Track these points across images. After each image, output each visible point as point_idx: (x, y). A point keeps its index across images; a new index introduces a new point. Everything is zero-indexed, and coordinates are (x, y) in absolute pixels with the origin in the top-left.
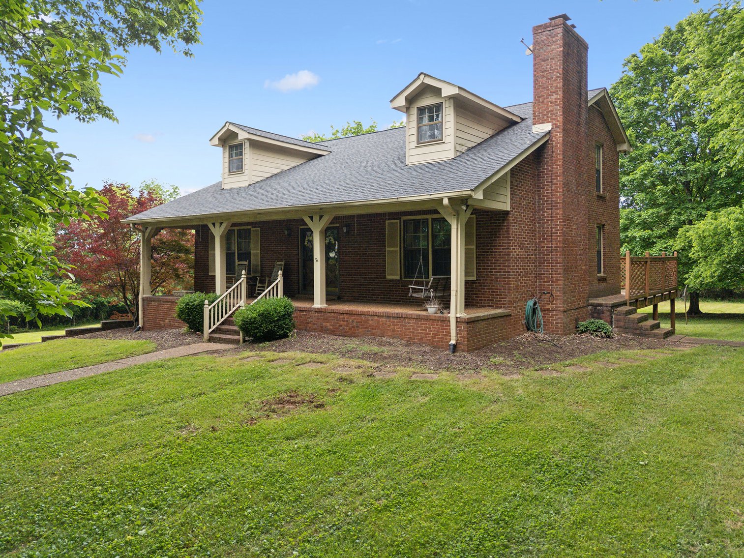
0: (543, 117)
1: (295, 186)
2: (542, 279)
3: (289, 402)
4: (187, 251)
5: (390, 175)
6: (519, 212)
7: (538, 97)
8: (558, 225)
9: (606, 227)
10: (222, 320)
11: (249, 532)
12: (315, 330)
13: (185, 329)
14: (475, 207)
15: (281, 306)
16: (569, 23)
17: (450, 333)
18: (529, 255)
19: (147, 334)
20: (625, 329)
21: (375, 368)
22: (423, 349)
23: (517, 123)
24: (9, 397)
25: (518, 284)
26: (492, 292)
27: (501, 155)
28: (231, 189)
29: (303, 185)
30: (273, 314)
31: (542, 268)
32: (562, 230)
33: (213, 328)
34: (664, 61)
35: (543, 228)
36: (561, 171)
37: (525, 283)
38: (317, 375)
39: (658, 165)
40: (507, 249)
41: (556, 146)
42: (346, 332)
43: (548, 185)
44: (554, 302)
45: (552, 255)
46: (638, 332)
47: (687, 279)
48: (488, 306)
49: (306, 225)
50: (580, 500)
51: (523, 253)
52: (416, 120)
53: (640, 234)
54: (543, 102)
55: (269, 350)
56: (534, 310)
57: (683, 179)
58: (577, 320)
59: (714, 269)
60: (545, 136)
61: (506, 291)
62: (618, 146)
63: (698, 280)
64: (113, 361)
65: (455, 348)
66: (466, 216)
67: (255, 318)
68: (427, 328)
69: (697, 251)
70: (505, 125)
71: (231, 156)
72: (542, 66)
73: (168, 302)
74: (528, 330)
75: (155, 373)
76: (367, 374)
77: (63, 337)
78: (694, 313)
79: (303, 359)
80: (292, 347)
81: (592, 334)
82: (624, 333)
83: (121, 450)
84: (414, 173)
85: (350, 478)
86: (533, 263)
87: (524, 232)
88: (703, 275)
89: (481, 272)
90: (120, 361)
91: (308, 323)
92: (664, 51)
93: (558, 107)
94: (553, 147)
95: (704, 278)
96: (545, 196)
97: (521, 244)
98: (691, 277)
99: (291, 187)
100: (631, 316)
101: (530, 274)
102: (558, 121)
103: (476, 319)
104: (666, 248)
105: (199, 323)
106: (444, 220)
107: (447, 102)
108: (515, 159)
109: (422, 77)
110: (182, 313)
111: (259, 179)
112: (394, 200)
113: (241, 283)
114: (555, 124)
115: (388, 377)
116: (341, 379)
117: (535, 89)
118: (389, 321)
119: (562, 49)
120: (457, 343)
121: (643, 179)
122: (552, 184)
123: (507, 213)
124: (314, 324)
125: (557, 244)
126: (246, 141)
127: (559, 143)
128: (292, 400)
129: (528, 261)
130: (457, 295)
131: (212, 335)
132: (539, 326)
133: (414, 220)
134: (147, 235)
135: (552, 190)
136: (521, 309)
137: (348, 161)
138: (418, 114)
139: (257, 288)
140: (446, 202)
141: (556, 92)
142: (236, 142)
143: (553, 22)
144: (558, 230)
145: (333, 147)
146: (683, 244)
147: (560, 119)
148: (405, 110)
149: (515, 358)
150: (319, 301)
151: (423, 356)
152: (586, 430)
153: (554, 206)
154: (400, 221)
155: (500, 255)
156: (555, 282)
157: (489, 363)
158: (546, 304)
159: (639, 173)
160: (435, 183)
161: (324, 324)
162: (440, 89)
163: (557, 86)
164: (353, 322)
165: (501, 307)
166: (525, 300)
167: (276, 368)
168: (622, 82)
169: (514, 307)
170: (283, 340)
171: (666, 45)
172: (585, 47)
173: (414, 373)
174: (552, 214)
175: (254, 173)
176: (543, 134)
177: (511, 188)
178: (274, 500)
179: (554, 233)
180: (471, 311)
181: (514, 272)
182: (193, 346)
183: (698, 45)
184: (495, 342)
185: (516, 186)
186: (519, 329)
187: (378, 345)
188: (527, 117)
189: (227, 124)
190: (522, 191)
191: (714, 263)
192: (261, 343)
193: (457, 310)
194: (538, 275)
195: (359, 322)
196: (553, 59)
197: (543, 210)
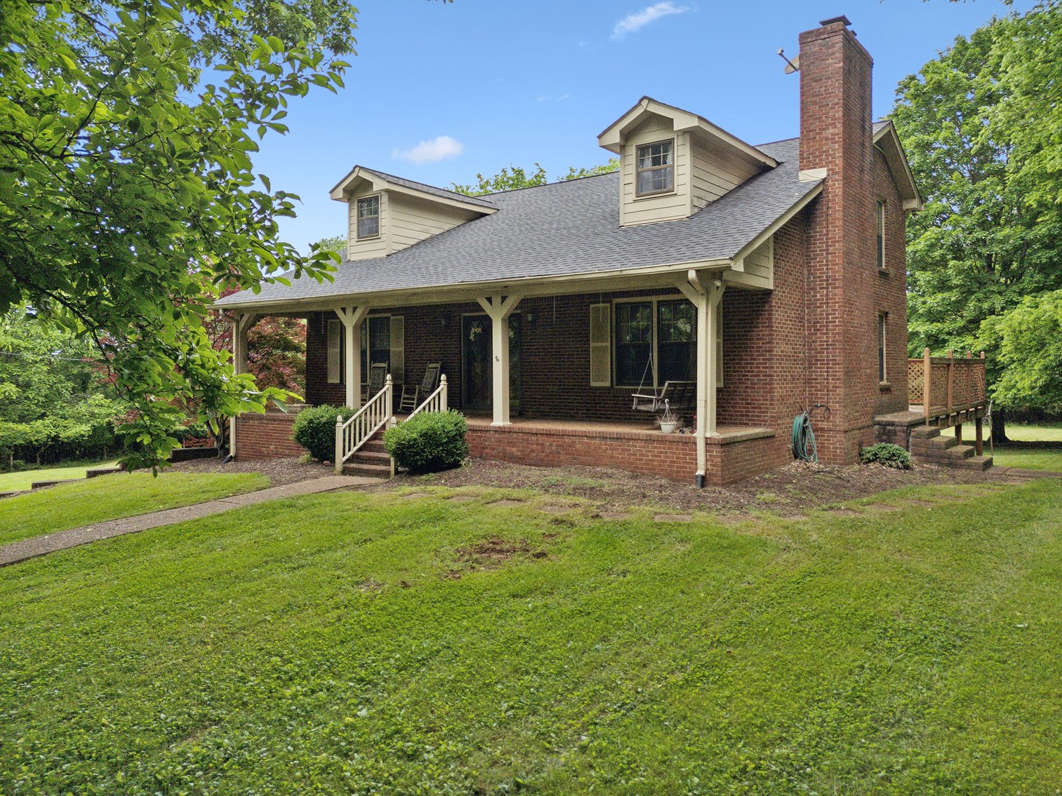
0: (815, 160)
1: (459, 256)
2: (813, 387)
3: (493, 550)
4: (296, 349)
5: (598, 240)
6: (784, 292)
7: (807, 132)
8: (835, 310)
9: (891, 316)
10: (360, 444)
11: (510, 713)
12: (495, 457)
13: (305, 456)
14: (730, 284)
15: (450, 423)
16: (849, 28)
17: (696, 459)
18: (795, 353)
19: (247, 465)
20: (927, 457)
21: (598, 507)
22: (658, 482)
23: (772, 168)
24: (89, 547)
25: (783, 392)
26: (746, 404)
27: (760, 211)
28: (361, 261)
29: (470, 255)
30: (440, 434)
31: (813, 372)
32: (842, 317)
33: (349, 454)
34: (957, 86)
35: (814, 315)
36: (841, 235)
37: (792, 391)
38: (520, 516)
39: (951, 232)
40: (769, 343)
41: (834, 200)
42: (542, 460)
43: (822, 254)
44: (831, 419)
45: (827, 353)
46: (946, 461)
47: (994, 391)
48: (740, 424)
49: (483, 310)
50: (953, 672)
51: (788, 349)
52: (634, 163)
53: (925, 328)
54: (815, 138)
55: (437, 485)
56: (804, 430)
57: (983, 251)
58: (860, 445)
59: (1036, 377)
60: (818, 186)
61: (768, 402)
62: (904, 202)
63: (1011, 393)
64: (215, 500)
65: (704, 481)
66: (717, 296)
67: (415, 440)
68: (661, 452)
69: (1010, 352)
70: (754, 172)
71: (360, 214)
72: (813, 89)
73: (274, 420)
74: (796, 457)
75: (285, 514)
76: (592, 515)
77: (117, 471)
78: (1000, 441)
79: (492, 495)
80: (468, 480)
81: (883, 464)
82: (927, 462)
83: (284, 611)
84: (637, 238)
85: (624, 645)
86: (802, 364)
87: (791, 321)
88: (1019, 386)
89: (730, 375)
90: (226, 499)
91: (485, 448)
92: (955, 72)
93: (837, 145)
94: (829, 201)
95: (1019, 390)
96: (818, 270)
97: (787, 336)
98: (1000, 389)
99: (452, 258)
100: (936, 439)
101: (798, 379)
102: (836, 165)
103: (732, 440)
104: (963, 348)
105: (327, 447)
106: (688, 302)
107: (680, 138)
108: (782, 216)
109: (645, 102)
110: (302, 432)
111: (401, 247)
112: (615, 274)
113: (385, 393)
114: (832, 170)
115: (621, 519)
116: (557, 522)
117: (803, 120)
118: (605, 444)
119: (841, 64)
120: (706, 473)
121: (928, 251)
122: (827, 254)
123: (768, 293)
124: (494, 449)
125: (835, 337)
126: (383, 193)
127: (837, 196)
128: (498, 547)
129: (795, 360)
130: (706, 407)
131: (347, 465)
132: (810, 452)
133: (632, 303)
134: (242, 325)
135: (827, 261)
136: (786, 428)
137: (529, 222)
138: (637, 156)
139: (402, 401)
140: (692, 275)
141: (834, 126)
142: (368, 195)
143: (829, 27)
144: (836, 318)
145: (499, 203)
146: (988, 343)
147: (840, 162)
148: (619, 150)
149: (790, 494)
150: (500, 417)
151: (660, 492)
152: (927, 585)
153: (831, 284)
154: (611, 305)
155: (759, 351)
156: (831, 391)
157: (757, 502)
158: (820, 421)
159: (923, 242)
160: (672, 250)
161: (508, 449)
162: (671, 120)
163: (834, 116)
164: (551, 445)
165: (761, 425)
166: (792, 415)
167: (459, 507)
168: (897, 115)
169: (778, 425)
170: (454, 471)
171: (959, 64)
172: (871, 65)
173: (656, 514)
174: (827, 295)
175: (395, 239)
176: (816, 183)
177: (775, 258)
178: (527, 673)
179: (830, 322)
180: (723, 429)
181: (778, 376)
182: (322, 479)
183: (1012, 63)
184: (756, 473)
185: (781, 256)
186: (784, 456)
187: (592, 477)
188: (784, 161)
189: (357, 169)
190: (788, 262)
191: (1035, 368)
192: (422, 474)
193: (706, 425)
194: (808, 381)
195: (560, 446)
196: (829, 78)
197: (814, 289)
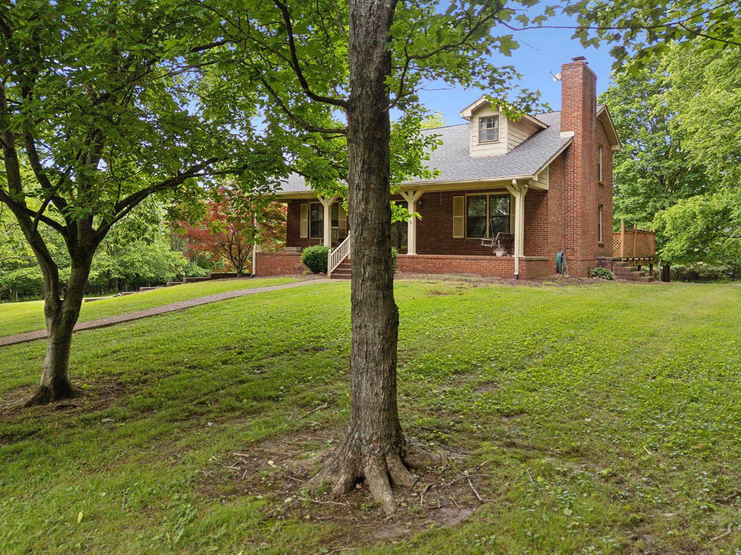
0: (568, 127)
2: (566, 239)
5: (460, 164)
6: (553, 192)
8: (578, 201)
9: (604, 207)
10: (338, 264)
13: (306, 271)
16: (585, 62)
17: (514, 267)
18: (558, 221)
19: (263, 278)
20: (622, 276)
22: (496, 278)
23: (545, 129)
25: (552, 240)
31: (566, 231)
32: (581, 205)
33: (333, 269)
35: (567, 203)
36: (581, 164)
37: (556, 240)
38: (440, 286)
40: (546, 216)
41: (577, 147)
43: (571, 174)
44: (575, 254)
45: (573, 222)
46: (631, 277)
47: (662, 253)
49: (403, 199)
51: (555, 219)
52: (478, 126)
54: (568, 116)
56: (562, 259)
57: (658, 174)
58: (589, 268)
59: (683, 244)
60: (570, 140)
61: (545, 245)
62: (612, 147)
63: (670, 254)
65: (518, 277)
66: (525, 192)
68: (497, 265)
69: (670, 230)
70: (536, 130)
72: (568, 92)
74: (558, 272)
81: (600, 277)
86: (561, 227)
87: (556, 206)
88: (675, 249)
91: (403, 266)
93: (579, 120)
95: (675, 252)
96: (569, 181)
97: (554, 213)
98: (665, 251)
101: (559, 234)
102: (579, 130)
103: (531, 260)
105: (321, 266)
106: (511, 195)
107: (502, 115)
114: (577, 132)
116: (459, 288)
119: (582, 81)
120: (519, 274)
121: (626, 173)
122: (574, 173)
123: (546, 192)
124: (408, 266)
125: (577, 214)
127: (579, 145)
128: (440, 293)
129: (558, 225)
130: (519, 243)
131: (333, 274)
132: (565, 270)
133: (476, 196)
135: (574, 177)
136: (554, 257)
138: (479, 122)
140: (514, 182)
141: (577, 110)
144: (578, 205)
146: (658, 226)
148: (470, 119)
149: (558, 283)
150: (411, 251)
153: (575, 188)
154: (465, 197)
155: (541, 220)
156: (575, 241)
157: (544, 284)
158: (569, 255)
159: (623, 168)
160: (502, 170)
163: (578, 106)
164: (439, 263)
165: (542, 254)
166: (556, 252)
169: (550, 255)
172: (596, 79)
174: (573, 194)
177: (549, 176)
179: (575, 207)
180: (527, 254)
181: (550, 232)
184: (540, 276)
185: (552, 174)
186: (552, 271)
188: (550, 125)
190: (555, 177)
191: (683, 238)
193: (519, 252)
194: (564, 236)
196: (576, 87)
197: (567, 190)
